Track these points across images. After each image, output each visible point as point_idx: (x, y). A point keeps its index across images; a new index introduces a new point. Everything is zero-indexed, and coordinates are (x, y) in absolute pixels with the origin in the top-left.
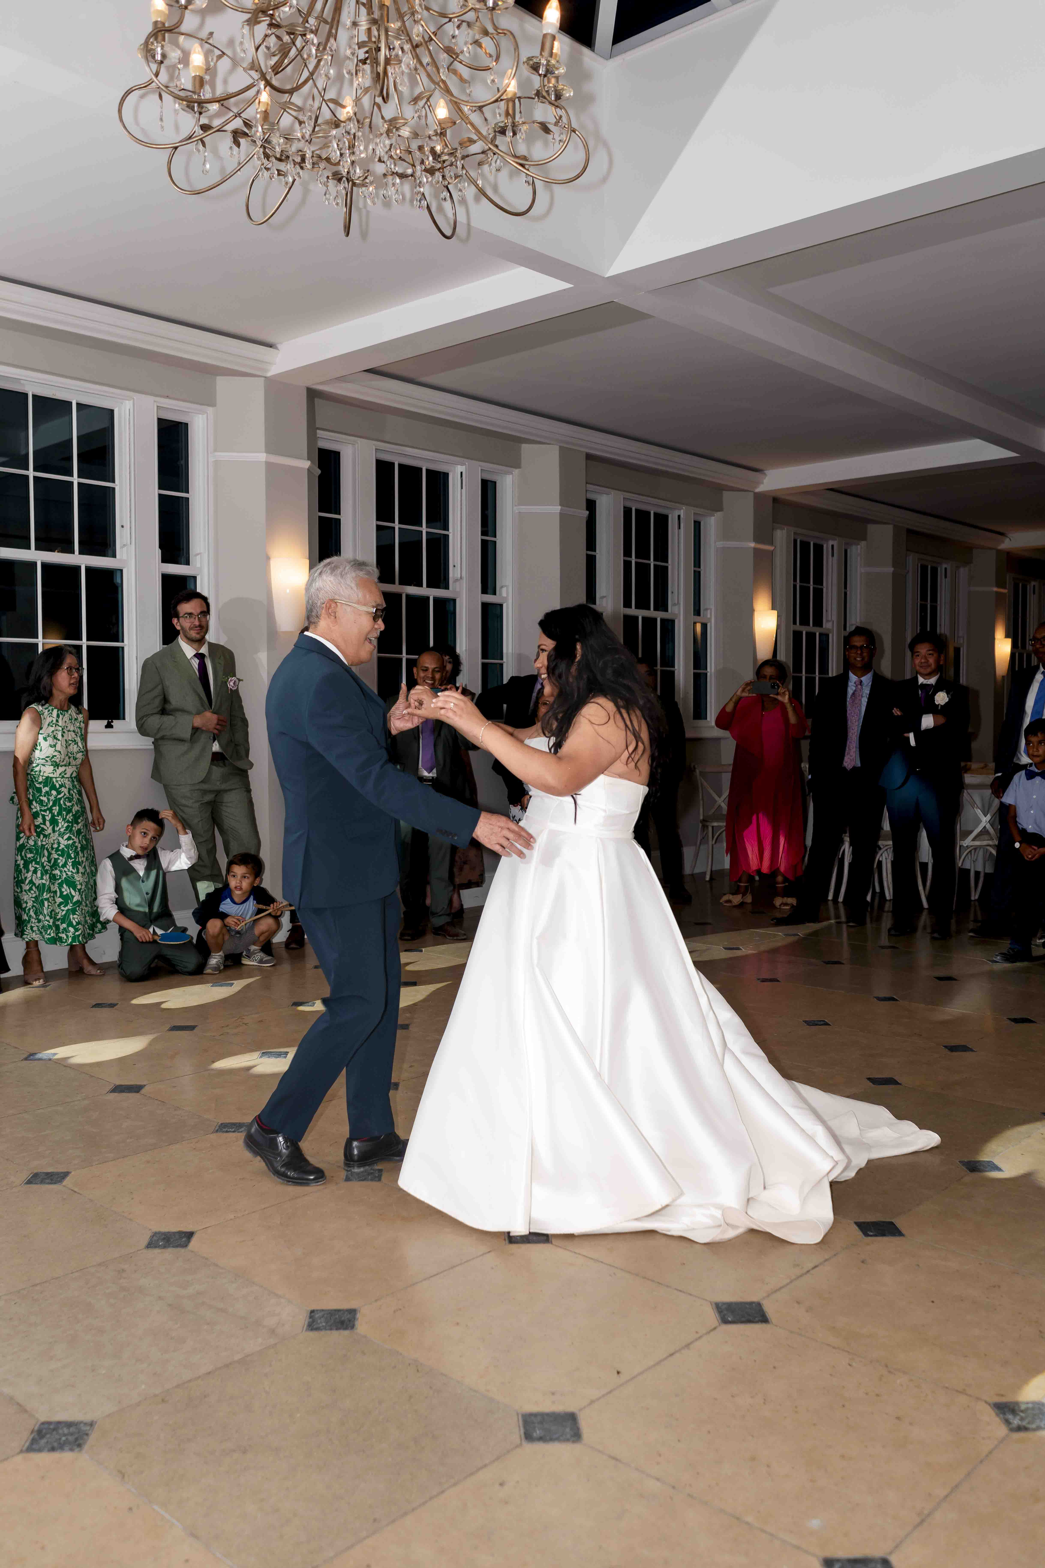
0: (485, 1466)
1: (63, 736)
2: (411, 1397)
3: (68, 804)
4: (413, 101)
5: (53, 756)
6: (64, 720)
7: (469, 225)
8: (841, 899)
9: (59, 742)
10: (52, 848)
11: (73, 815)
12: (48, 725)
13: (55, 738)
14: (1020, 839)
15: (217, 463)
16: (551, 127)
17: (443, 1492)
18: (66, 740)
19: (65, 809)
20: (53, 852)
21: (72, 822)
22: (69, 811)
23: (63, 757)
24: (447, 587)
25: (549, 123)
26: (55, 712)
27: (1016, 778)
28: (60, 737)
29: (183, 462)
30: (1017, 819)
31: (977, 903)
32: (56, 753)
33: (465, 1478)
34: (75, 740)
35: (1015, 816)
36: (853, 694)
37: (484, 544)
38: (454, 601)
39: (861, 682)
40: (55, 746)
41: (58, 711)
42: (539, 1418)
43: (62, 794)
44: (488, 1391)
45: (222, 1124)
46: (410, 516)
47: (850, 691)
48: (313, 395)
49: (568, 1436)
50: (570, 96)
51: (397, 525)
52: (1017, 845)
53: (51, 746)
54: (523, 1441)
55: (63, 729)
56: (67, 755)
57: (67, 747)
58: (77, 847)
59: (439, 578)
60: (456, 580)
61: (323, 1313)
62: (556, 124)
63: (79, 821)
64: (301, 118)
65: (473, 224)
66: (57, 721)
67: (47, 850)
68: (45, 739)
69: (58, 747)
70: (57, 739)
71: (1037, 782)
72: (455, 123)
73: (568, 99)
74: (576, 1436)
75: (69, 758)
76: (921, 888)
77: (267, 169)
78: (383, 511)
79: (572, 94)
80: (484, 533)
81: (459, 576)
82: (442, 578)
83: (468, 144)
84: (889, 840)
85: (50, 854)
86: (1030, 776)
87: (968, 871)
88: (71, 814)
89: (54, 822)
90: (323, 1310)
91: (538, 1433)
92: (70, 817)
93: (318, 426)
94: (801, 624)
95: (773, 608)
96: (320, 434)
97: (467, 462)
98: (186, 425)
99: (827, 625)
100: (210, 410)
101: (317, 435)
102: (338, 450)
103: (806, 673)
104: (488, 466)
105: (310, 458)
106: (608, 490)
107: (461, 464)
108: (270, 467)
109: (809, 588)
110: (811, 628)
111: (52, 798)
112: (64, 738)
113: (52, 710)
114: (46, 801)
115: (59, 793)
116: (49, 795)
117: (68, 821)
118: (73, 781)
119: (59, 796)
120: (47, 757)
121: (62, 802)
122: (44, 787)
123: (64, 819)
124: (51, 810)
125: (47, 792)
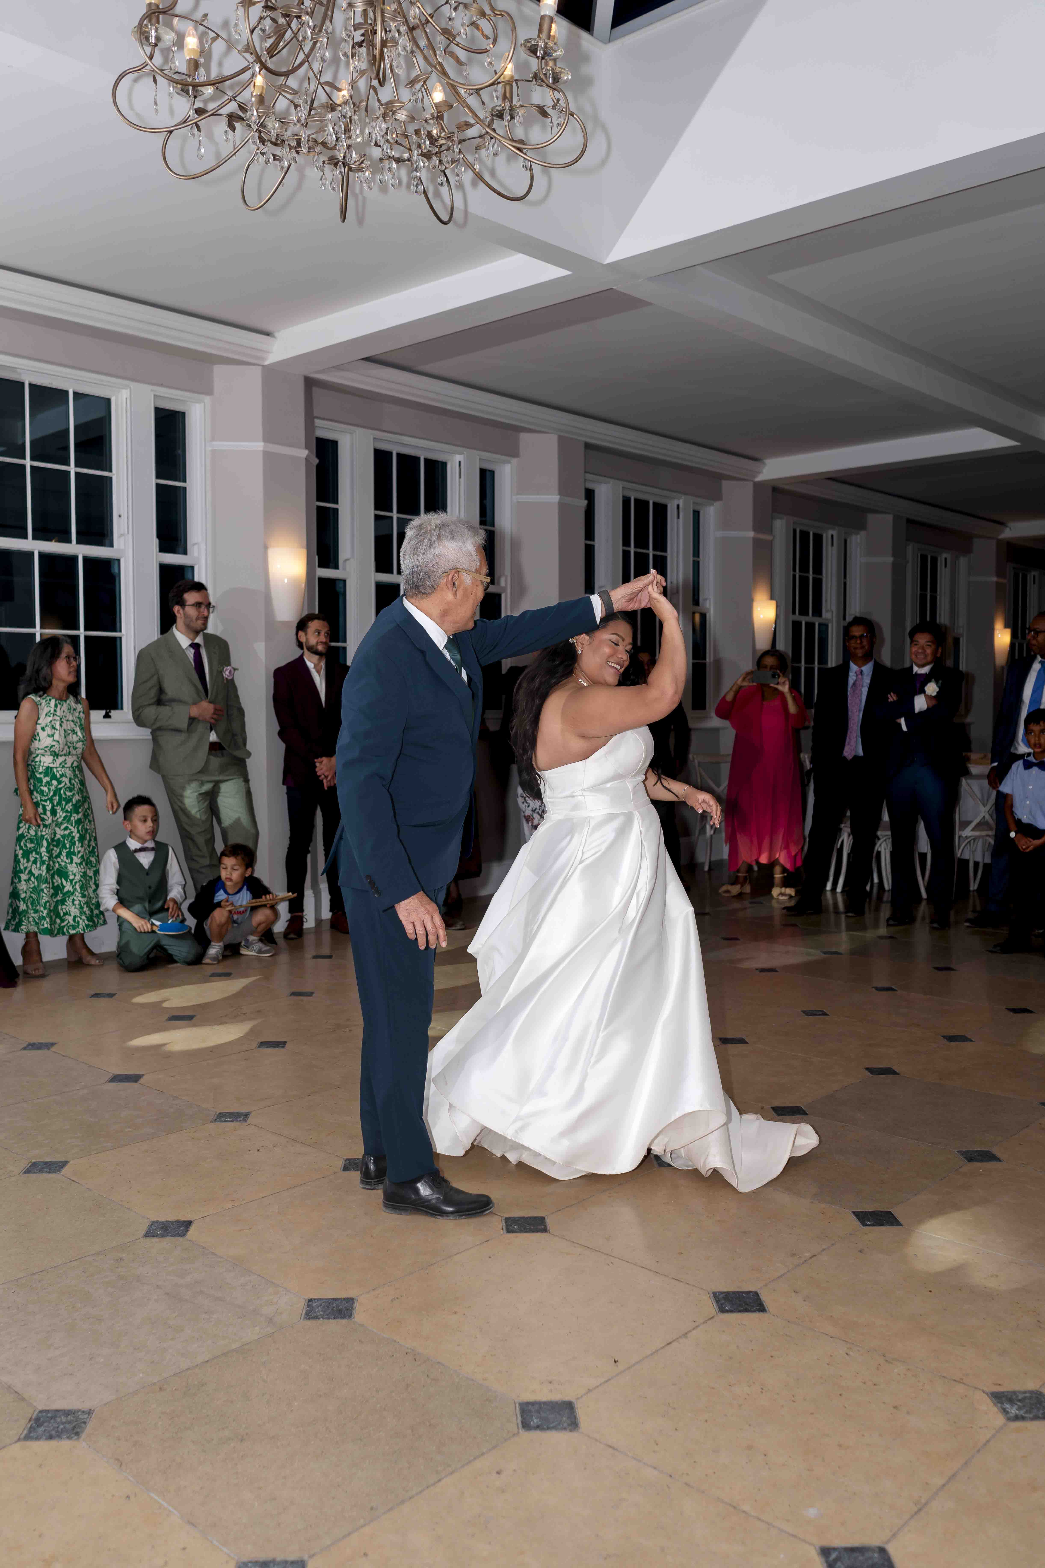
0: (483, 1454)
1: (61, 725)
2: (408, 1386)
4: (409, 84)
5: (52, 746)
6: (62, 710)
7: (466, 211)
8: (839, 889)
9: (57, 732)
11: (72, 805)
12: (46, 715)
13: (53, 727)
14: (1015, 829)
15: (214, 452)
16: (549, 111)
17: (440, 1480)
18: (65, 730)
19: (65, 799)
20: (50, 842)
21: (71, 813)
22: (69, 801)
23: (62, 746)
25: (547, 106)
26: (53, 702)
27: (1014, 767)
28: (58, 726)
29: (180, 452)
30: (1014, 809)
31: (975, 893)
32: (54, 743)
33: (463, 1466)
34: (74, 730)
35: (1012, 806)
36: (854, 684)
39: (862, 672)
40: (53, 736)
41: (56, 701)
42: (537, 1407)
44: (485, 1379)
45: (219, 1113)
47: (851, 680)
48: (310, 383)
49: (565, 1425)
50: (568, 79)
51: (395, 515)
52: (1013, 835)
53: (49, 736)
54: (520, 1431)
55: (61, 719)
56: (66, 744)
57: (65, 737)
58: (74, 837)
61: (320, 1302)
62: (554, 107)
63: (80, 810)
64: (296, 101)
65: (471, 210)
66: (55, 711)
68: (43, 729)
69: (57, 737)
70: (55, 728)
71: (1034, 772)
72: (451, 106)
73: (566, 82)
74: (574, 1425)
75: (69, 747)
76: (920, 878)
77: (263, 154)
78: (381, 501)
79: (570, 77)
83: (465, 128)
84: (888, 830)
86: (1028, 766)
87: (967, 861)
88: (71, 804)
89: (54, 812)
90: (320, 1299)
91: (535, 1421)
92: (69, 807)
93: (315, 414)
94: (801, 614)
95: (772, 598)
96: (318, 422)
97: (466, 451)
98: (183, 414)
99: (826, 615)
100: (207, 399)
101: (316, 425)
102: (335, 439)
103: (806, 663)
104: (485, 455)
105: (307, 448)
106: (607, 479)
107: (460, 453)
108: (267, 455)
109: (808, 578)
110: (810, 618)
111: (53, 788)
112: (63, 728)
113: (50, 700)
114: (47, 791)
115: (60, 783)
116: (49, 785)
117: (67, 811)
118: (74, 771)
119: (60, 786)
120: (46, 747)
121: (62, 792)
122: (45, 777)
123: (62, 809)
124: (51, 800)
125: (48, 782)
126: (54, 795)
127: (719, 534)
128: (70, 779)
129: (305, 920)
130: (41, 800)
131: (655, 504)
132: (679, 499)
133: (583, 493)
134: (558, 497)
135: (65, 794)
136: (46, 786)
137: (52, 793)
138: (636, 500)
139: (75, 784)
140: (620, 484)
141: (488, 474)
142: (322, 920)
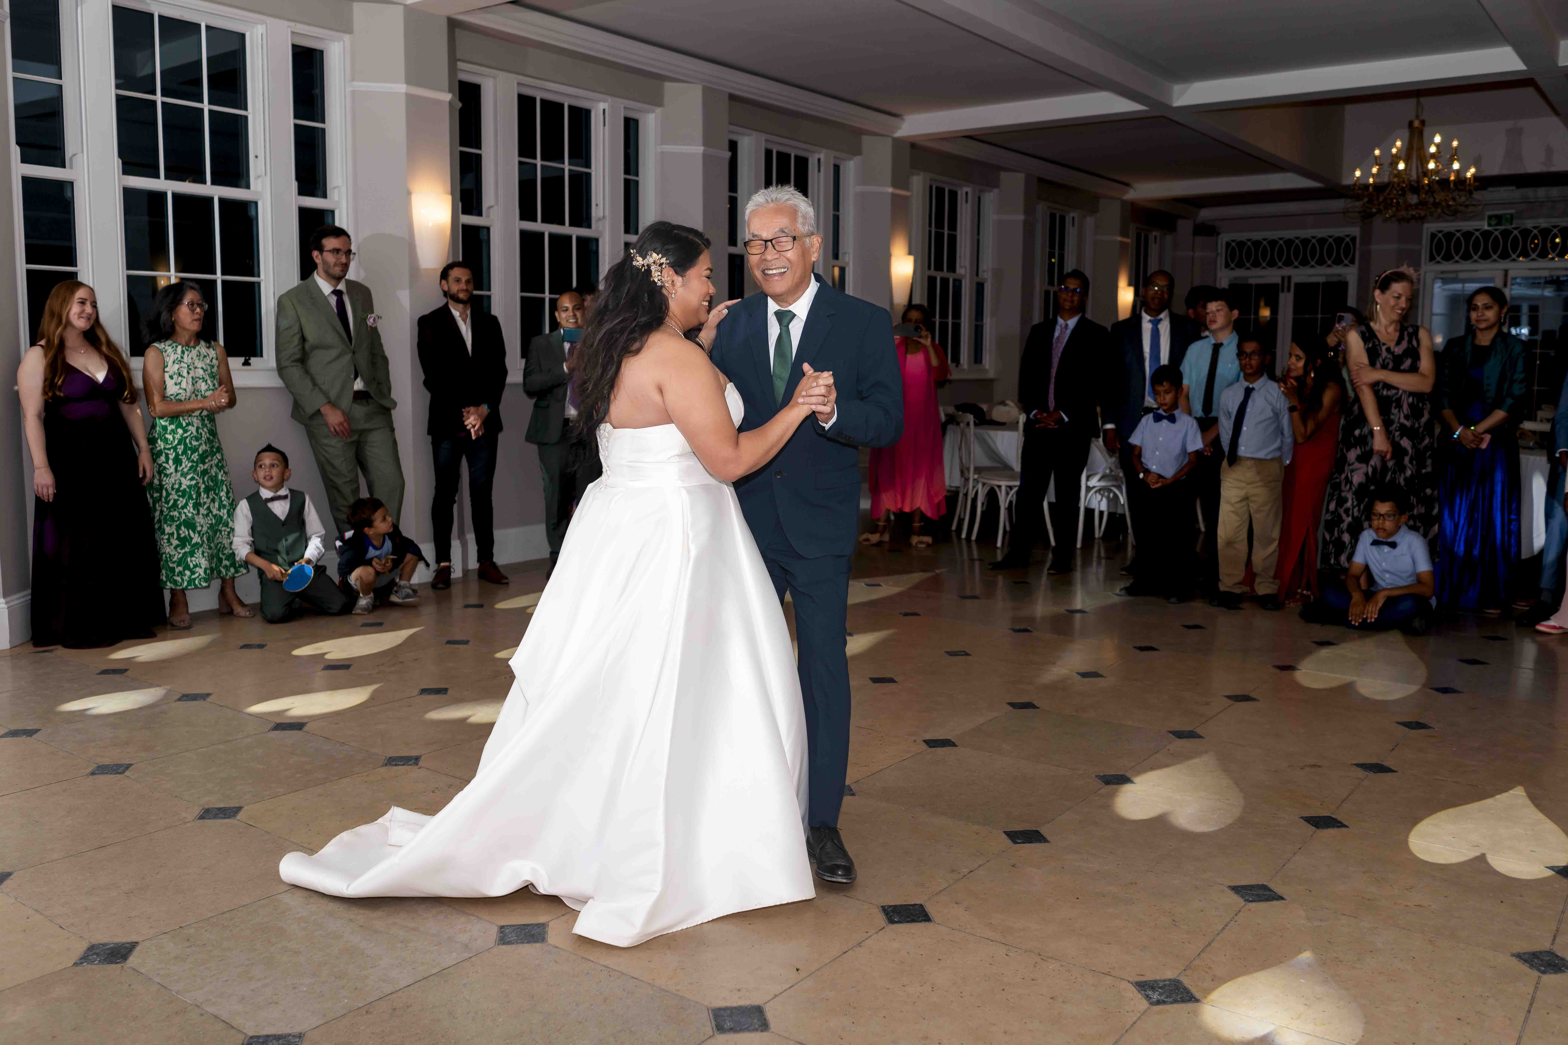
1: (188, 373)
3: (194, 443)
5: (178, 395)
6: (190, 356)
9: (185, 380)
10: (173, 489)
11: (199, 455)
12: (174, 362)
13: (180, 375)
15: (353, 92)
18: (192, 378)
19: (190, 449)
20: (173, 492)
21: (197, 462)
22: (194, 450)
23: (188, 394)
24: (589, 226)
26: (179, 348)
27: (1144, 420)
28: (185, 374)
29: (318, 91)
31: (1101, 541)
32: (181, 391)
34: (203, 378)
37: (627, 182)
38: (597, 240)
40: (180, 384)
41: (182, 347)
42: (728, 1012)
43: (189, 433)
44: (678, 991)
45: (390, 758)
46: (553, 152)
48: (453, 24)
49: (756, 1027)
51: (539, 162)
52: (1141, 477)
53: (176, 384)
55: (188, 366)
56: (194, 392)
57: (193, 385)
58: (199, 488)
59: (582, 217)
60: (599, 220)
63: (207, 461)
66: (182, 357)
67: (166, 490)
68: (171, 377)
69: (184, 385)
70: (182, 376)
71: (1164, 424)
75: (196, 396)
78: (526, 148)
80: (627, 171)
81: (602, 215)
82: (585, 216)
85: (168, 494)
86: (1157, 418)
87: (1093, 511)
89: (177, 461)
90: (510, 927)
91: (728, 1025)
92: (195, 457)
93: (458, 57)
94: (936, 269)
95: (910, 253)
96: (460, 65)
97: (610, 99)
98: (321, 52)
99: (960, 271)
100: (347, 37)
101: (458, 67)
102: (479, 83)
103: (940, 318)
104: (631, 104)
105: (450, 91)
106: (750, 131)
107: (604, 101)
108: (410, 99)
109: (943, 234)
110: (945, 274)
111: (178, 436)
112: (190, 376)
113: (177, 347)
114: (172, 439)
115: (185, 431)
116: (174, 433)
117: (193, 461)
118: (203, 420)
119: (185, 435)
120: (172, 395)
121: (188, 441)
122: (170, 424)
123: (188, 459)
124: (175, 448)
125: (172, 430)
126: (179, 443)
127: (859, 189)
128: (198, 428)
129: (452, 570)
130: (165, 449)
131: (796, 157)
132: (820, 153)
133: (726, 146)
134: (702, 148)
135: (191, 443)
136: (170, 434)
137: (176, 442)
138: (778, 153)
139: (203, 434)
140: (763, 137)
141: (631, 122)
142: (469, 570)
